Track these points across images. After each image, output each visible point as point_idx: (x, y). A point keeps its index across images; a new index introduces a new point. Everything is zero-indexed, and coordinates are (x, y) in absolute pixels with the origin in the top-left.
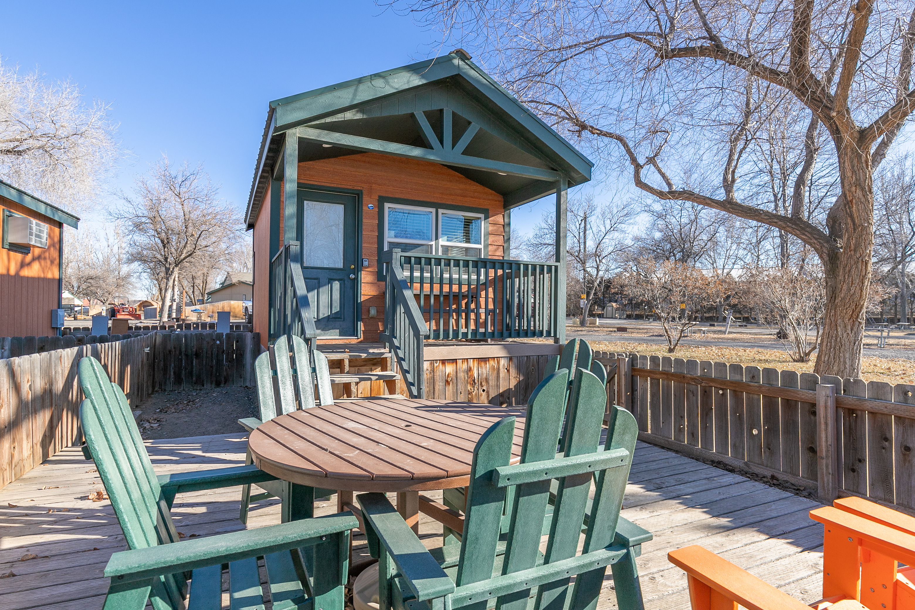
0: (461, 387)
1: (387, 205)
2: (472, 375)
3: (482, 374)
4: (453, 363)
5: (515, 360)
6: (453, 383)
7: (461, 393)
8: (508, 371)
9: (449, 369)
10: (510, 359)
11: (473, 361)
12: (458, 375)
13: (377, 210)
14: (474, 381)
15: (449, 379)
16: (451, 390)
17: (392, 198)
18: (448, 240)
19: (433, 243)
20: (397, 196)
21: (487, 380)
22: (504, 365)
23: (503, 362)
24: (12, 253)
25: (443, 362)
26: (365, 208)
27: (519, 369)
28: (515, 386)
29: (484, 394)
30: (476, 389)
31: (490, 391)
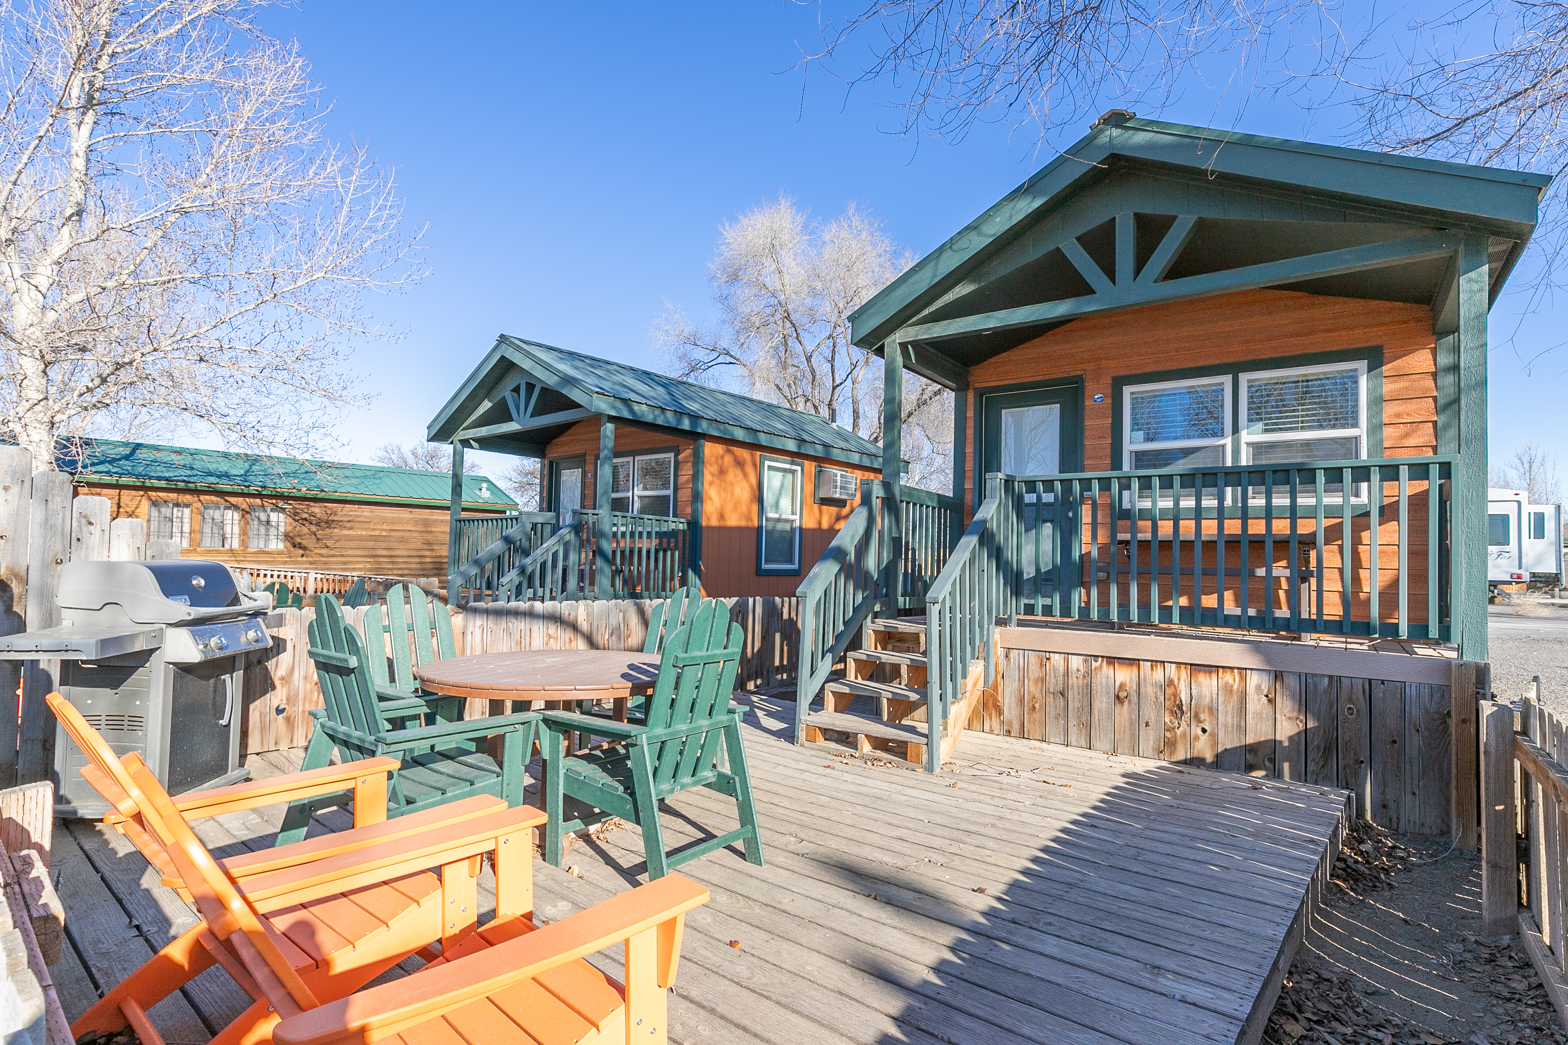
0: (1149, 713)
1: (1127, 390)
2: (1175, 695)
3: (1200, 696)
4: (1131, 665)
5: (1292, 682)
6: (1130, 702)
7: (1147, 725)
8: (1271, 701)
9: (1124, 675)
10: (1278, 676)
11: (1178, 668)
12: (1142, 689)
13: (1109, 401)
14: (1180, 707)
15: (1123, 695)
16: (1126, 716)
17: (1138, 375)
18: (1266, 431)
19: (1228, 441)
20: (1148, 369)
21: (1212, 711)
22: (1258, 687)
23: (1253, 680)
24: (824, 507)
25: (1111, 660)
26: (1088, 403)
27: (1305, 703)
28: (1291, 738)
29: (1204, 738)
30: (1183, 724)
31: (1221, 735)
